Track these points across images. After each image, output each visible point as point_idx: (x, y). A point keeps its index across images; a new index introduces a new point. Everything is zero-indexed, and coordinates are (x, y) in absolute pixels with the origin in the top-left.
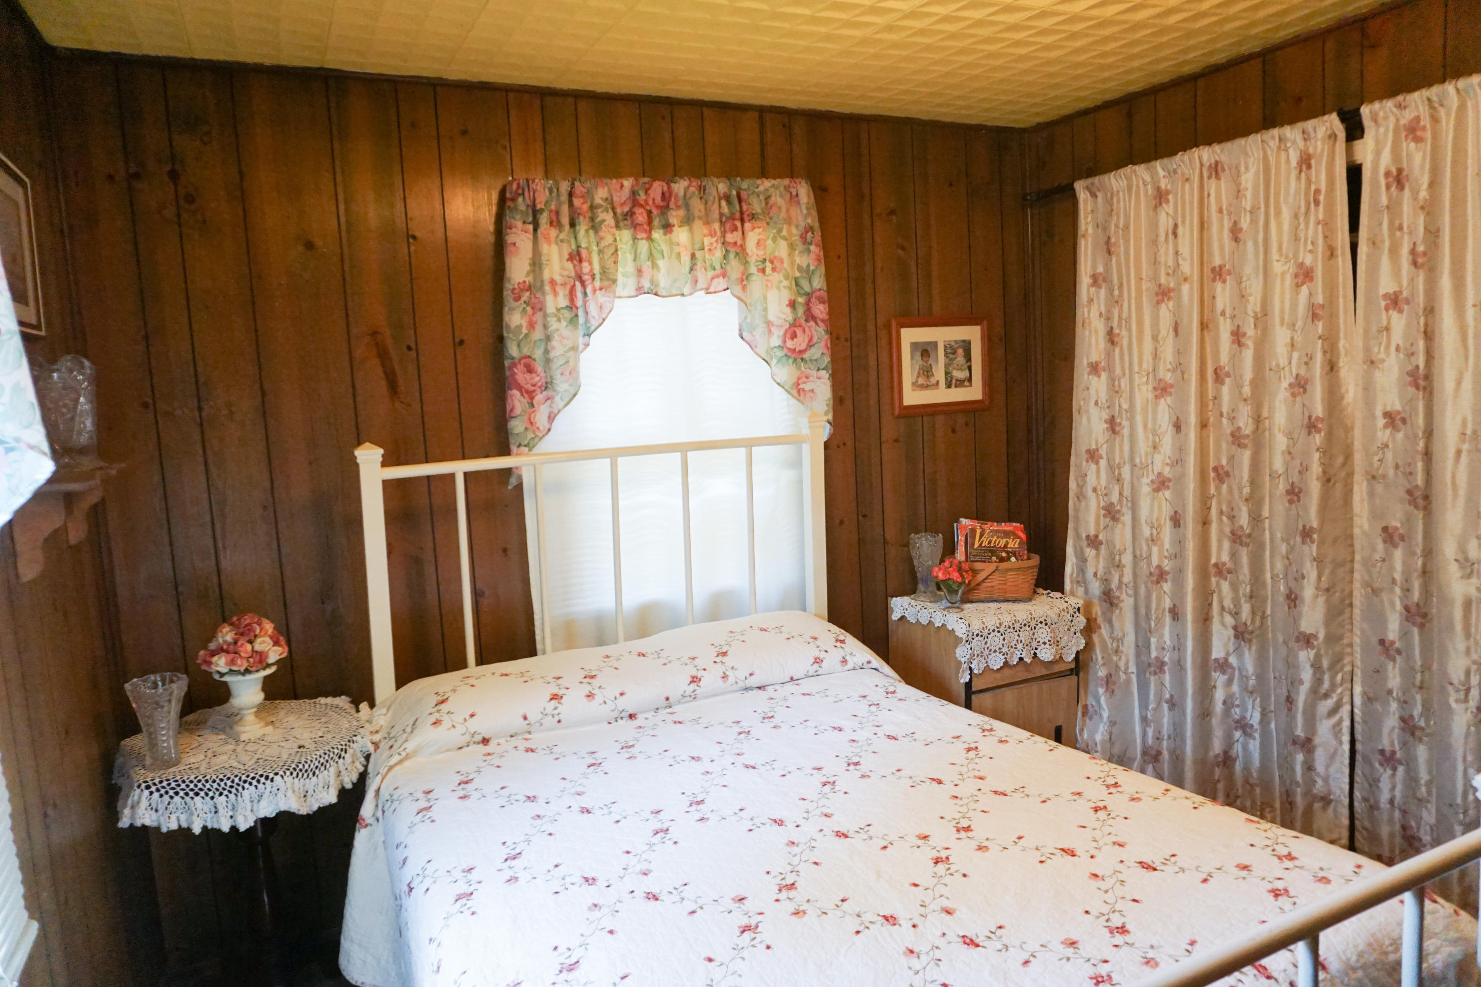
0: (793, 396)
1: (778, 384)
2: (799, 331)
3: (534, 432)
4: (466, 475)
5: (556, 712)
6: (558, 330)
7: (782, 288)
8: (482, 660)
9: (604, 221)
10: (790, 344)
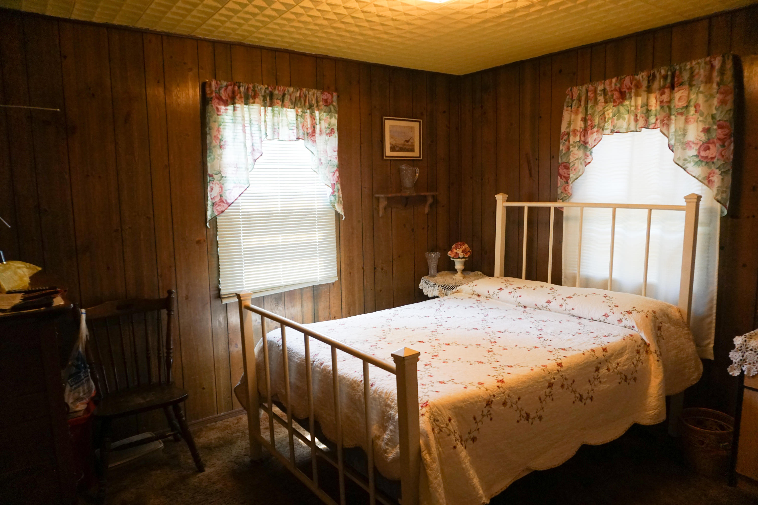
0: (704, 184)
1: (694, 177)
2: (711, 146)
3: (567, 194)
4: (529, 208)
5: (498, 294)
6: (572, 151)
7: (699, 122)
8: (529, 277)
9: (600, 100)
10: (703, 154)
